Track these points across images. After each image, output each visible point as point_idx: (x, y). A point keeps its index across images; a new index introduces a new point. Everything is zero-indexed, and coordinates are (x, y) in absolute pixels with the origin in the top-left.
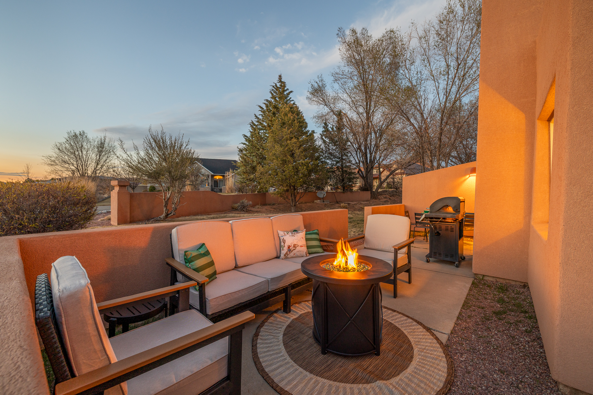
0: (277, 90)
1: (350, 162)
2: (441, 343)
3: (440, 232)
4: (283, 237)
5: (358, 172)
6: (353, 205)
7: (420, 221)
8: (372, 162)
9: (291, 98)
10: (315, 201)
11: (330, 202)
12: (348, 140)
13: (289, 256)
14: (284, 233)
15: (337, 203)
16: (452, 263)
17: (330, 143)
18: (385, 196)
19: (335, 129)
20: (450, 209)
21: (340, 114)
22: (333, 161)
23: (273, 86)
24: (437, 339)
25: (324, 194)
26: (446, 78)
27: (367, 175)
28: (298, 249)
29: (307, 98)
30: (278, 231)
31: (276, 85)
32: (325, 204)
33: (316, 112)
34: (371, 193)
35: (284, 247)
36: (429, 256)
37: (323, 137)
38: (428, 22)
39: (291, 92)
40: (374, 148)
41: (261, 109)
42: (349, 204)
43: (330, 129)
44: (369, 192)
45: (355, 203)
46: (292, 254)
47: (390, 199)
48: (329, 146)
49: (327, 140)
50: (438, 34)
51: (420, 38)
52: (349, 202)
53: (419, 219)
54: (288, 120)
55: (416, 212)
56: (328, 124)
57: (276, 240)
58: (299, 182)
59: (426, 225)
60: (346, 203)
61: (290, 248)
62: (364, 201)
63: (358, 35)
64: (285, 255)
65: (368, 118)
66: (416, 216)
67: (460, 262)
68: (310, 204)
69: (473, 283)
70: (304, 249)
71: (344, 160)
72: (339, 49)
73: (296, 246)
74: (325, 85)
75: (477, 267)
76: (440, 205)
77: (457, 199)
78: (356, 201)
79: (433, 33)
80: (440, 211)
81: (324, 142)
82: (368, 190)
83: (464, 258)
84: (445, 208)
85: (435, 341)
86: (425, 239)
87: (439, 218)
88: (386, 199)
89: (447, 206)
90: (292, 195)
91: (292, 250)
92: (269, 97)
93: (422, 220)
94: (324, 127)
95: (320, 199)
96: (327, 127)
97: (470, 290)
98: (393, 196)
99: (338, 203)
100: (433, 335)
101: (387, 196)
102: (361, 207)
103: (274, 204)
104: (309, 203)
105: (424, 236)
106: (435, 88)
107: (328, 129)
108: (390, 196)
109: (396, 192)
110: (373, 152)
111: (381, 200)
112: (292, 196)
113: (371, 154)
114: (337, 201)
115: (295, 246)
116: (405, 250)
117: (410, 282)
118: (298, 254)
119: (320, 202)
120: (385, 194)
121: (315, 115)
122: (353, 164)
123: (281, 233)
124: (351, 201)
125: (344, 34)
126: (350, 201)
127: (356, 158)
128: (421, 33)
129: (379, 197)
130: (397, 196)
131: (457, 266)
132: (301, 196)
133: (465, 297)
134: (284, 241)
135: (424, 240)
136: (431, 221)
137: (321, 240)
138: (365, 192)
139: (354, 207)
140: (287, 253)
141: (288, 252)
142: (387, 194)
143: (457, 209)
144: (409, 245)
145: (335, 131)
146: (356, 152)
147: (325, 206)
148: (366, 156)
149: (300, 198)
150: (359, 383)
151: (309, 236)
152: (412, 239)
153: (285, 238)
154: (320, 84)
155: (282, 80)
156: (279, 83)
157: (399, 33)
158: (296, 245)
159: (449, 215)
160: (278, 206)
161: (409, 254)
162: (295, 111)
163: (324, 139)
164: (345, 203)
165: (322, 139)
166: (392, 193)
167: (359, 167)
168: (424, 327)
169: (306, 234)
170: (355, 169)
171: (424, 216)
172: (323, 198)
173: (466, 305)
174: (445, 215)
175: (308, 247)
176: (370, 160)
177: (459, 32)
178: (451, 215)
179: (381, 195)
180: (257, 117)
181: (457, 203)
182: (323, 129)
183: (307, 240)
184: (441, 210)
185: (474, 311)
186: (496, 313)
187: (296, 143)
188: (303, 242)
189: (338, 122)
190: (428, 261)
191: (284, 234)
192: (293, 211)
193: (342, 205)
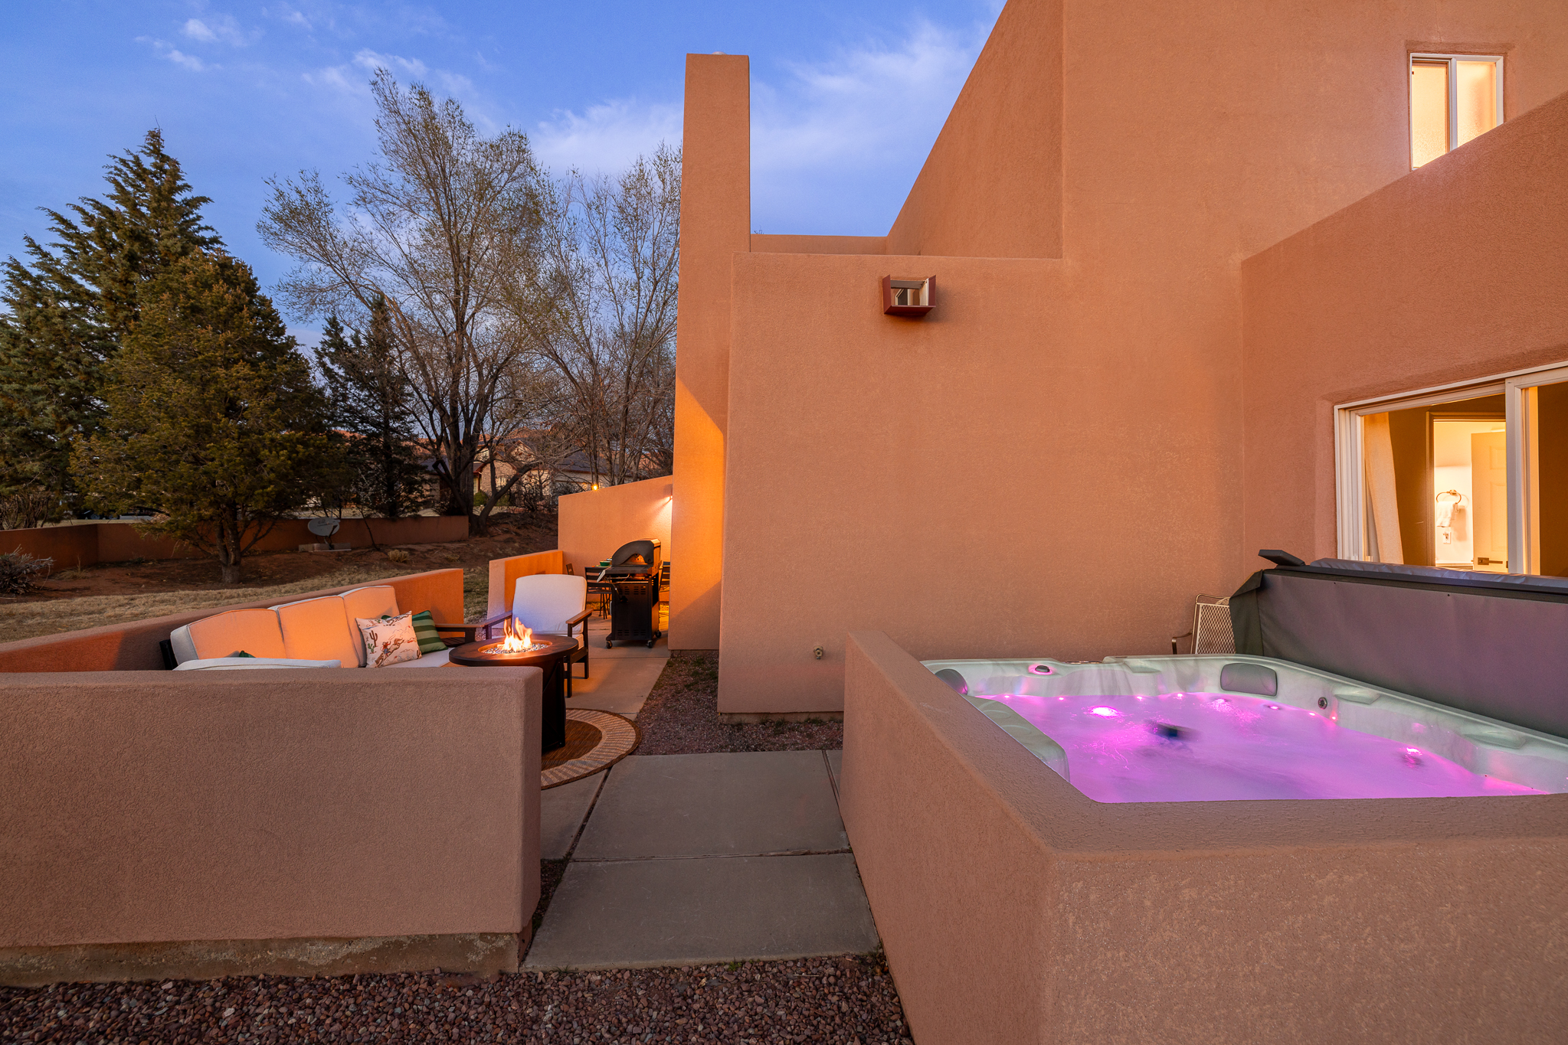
0: (138, 175)
1: (413, 438)
2: (629, 721)
3: (627, 596)
4: (372, 629)
5: (435, 466)
6: (422, 552)
7: (598, 581)
8: (471, 440)
9: (199, 218)
10: (302, 547)
11: (353, 549)
12: (406, 380)
13: (385, 663)
14: (372, 622)
15: (376, 547)
16: (641, 643)
17: (347, 380)
18: (505, 527)
19: (364, 343)
20: (641, 559)
21: (380, 306)
22: (357, 430)
23: (124, 162)
24: (625, 719)
25: (335, 527)
26: (635, 294)
27: (458, 475)
28: (403, 646)
29: (259, 227)
30: (357, 619)
31: (137, 161)
32: (339, 554)
33: (290, 272)
34: (470, 521)
35: (375, 646)
36: (610, 638)
37: (326, 360)
38: (603, 177)
39: (205, 200)
40: (475, 406)
41: (61, 227)
42: (411, 551)
43: (350, 342)
44: (467, 518)
45: (430, 547)
46: (391, 658)
47: (517, 534)
48: (343, 386)
49: (336, 370)
50: (622, 210)
51: (589, 207)
52: (410, 546)
53: (596, 578)
54: (212, 302)
55: (588, 566)
56: (342, 324)
57: (354, 637)
58: (262, 495)
59: (604, 588)
60: (405, 550)
61: (388, 647)
62: (452, 542)
63: (436, 109)
64: (377, 662)
65: (461, 324)
66: (588, 574)
67: (654, 641)
68: (286, 556)
69: (668, 663)
70: (414, 647)
71: (394, 430)
72: (377, 122)
73: (400, 642)
74: (327, 205)
75: (673, 643)
76: (627, 554)
77: (649, 543)
78: (430, 543)
79: (611, 204)
80: (627, 563)
81: (328, 373)
82: (463, 514)
83: (660, 633)
84: (633, 557)
85: (624, 721)
86: (602, 614)
87: (626, 575)
88: (508, 536)
89: (636, 555)
90: (222, 530)
91: (391, 650)
92: (104, 192)
93: (601, 580)
94: (328, 333)
95: (318, 539)
96: (337, 335)
97: (664, 670)
98: (525, 526)
99: (378, 550)
100: (621, 717)
101: (512, 528)
102: (447, 559)
103: (139, 563)
104: (280, 552)
105: (600, 610)
106: (616, 314)
107: (341, 339)
108: (519, 528)
109: (532, 517)
110: (473, 414)
111: (496, 538)
112: (222, 536)
113: (468, 422)
114: (374, 545)
115: (397, 642)
116: (580, 627)
117: (586, 677)
118: (404, 656)
119: (319, 548)
120: (507, 523)
121: (286, 280)
122: (422, 445)
123: (364, 623)
124: (416, 544)
125: (394, 92)
126: (413, 544)
127: (430, 429)
128: (591, 196)
129: (491, 529)
130: (533, 527)
131: (650, 647)
132: (260, 535)
133: (658, 678)
134: (374, 637)
135: (600, 615)
136: (614, 581)
137: (439, 629)
138: (454, 518)
139: (425, 558)
140: (381, 658)
141: (384, 655)
142: (512, 522)
143: (650, 560)
144: (585, 620)
145: (364, 347)
146: (431, 413)
147: (338, 560)
148: (457, 427)
149: (256, 540)
150: (549, 768)
151: (419, 623)
152: (588, 611)
153: (375, 630)
154: (310, 198)
155: (164, 151)
156: (149, 155)
157: (546, 179)
158: (399, 640)
159: (639, 570)
160: (159, 566)
161: (585, 633)
162: (240, 279)
163: (329, 365)
164: (400, 550)
165: (323, 365)
166: (523, 519)
167: (436, 452)
168: (610, 713)
169: (413, 620)
170: (427, 457)
171: (604, 573)
172: (330, 538)
173: (658, 686)
174: (633, 569)
175: (420, 642)
176: (467, 434)
177: (657, 224)
178: (642, 569)
179: (496, 524)
180: (38, 248)
181: (649, 549)
182: (327, 338)
183: (417, 629)
184: (629, 562)
185: (666, 689)
186: (687, 686)
187: (250, 380)
188: (411, 634)
189: (374, 323)
190: (609, 647)
191: (371, 624)
192: (228, 579)
193: (391, 553)
